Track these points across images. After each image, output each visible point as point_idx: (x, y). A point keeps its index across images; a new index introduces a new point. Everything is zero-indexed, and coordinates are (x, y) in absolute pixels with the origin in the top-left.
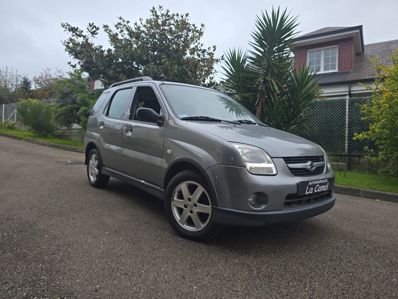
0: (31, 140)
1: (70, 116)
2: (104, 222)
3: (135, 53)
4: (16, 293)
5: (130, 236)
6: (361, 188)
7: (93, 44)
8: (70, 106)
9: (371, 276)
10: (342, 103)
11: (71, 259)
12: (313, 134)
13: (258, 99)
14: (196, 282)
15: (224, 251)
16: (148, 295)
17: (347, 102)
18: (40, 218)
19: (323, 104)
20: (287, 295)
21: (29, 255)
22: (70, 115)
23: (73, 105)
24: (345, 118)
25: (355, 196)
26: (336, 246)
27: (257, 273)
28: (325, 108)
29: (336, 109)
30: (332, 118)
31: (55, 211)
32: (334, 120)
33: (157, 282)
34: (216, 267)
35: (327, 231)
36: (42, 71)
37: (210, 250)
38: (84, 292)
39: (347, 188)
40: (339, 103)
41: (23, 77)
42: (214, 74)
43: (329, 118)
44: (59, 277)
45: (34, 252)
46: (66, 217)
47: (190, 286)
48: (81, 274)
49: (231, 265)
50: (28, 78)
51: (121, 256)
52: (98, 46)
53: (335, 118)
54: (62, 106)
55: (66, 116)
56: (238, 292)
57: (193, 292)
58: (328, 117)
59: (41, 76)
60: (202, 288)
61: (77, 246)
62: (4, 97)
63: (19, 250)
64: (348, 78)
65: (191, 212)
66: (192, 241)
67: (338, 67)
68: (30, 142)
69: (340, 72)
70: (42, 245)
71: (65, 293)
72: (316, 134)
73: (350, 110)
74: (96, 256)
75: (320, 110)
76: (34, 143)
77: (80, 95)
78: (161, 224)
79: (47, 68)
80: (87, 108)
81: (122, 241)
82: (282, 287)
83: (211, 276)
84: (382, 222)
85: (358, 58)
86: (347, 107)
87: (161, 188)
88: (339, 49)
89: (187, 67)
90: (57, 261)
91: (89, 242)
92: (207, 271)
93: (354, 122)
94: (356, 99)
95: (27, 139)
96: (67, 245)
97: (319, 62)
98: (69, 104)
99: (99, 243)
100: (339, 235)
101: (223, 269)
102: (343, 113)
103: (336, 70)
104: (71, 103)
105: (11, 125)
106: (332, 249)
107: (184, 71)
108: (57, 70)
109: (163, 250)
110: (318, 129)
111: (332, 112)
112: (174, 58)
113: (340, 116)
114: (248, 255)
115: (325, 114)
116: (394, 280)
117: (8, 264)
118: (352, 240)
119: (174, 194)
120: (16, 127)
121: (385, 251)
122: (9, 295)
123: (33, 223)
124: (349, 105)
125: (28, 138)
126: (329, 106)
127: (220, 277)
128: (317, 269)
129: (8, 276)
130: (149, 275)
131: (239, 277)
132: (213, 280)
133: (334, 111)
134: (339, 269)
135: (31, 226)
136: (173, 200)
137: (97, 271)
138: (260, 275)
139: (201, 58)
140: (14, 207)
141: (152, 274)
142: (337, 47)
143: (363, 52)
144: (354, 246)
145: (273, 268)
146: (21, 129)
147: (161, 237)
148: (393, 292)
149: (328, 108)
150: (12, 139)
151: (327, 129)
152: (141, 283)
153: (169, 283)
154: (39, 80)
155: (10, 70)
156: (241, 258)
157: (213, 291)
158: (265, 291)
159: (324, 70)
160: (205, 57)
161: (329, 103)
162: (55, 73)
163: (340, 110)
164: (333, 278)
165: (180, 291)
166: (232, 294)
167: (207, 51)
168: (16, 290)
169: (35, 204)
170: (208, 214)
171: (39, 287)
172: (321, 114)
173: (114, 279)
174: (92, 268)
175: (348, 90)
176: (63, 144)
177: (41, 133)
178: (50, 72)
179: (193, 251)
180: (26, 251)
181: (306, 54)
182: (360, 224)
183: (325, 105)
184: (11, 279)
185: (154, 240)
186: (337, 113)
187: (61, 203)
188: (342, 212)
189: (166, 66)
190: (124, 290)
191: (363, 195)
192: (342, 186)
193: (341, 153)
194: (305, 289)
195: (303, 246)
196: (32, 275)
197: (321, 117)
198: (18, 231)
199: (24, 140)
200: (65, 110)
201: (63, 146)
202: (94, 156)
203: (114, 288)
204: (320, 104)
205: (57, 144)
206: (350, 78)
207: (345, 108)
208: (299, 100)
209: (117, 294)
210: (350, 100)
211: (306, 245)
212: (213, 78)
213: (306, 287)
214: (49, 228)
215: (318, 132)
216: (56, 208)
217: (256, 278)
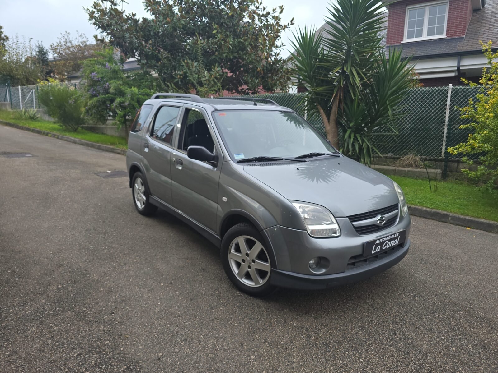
0: (59, 136)
1: (103, 109)
2: (158, 269)
3: (177, 23)
4: (85, 361)
5: (186, 290)
6: (451, 212)
7: (124, 11)
8: (102, 96)
9: (431, 344)
10: (443, 93)
11: (130, 320)
12: (403, 132)
13: (334, 95)
14: (254, 351)
15: (283, 310)
16: (208, 365)
17: (450, 92)
18: (91, 263)
19: (419, 94)
20: (341, 367)
21: (88, 314)
22: (103, 107)
23: (105, 95)
24: (445, 113)
25: (442, 222)
26: (403, 302)
27: (314, 339)
28: (420, 100)
29: (434, 101)
30: (429, 113)
31: (105, 254)
32: (430, 115)
33: (216, 350)
34: (274, 332)
35: (397, 280)
36: (60, 36)
37: (268, 309)
38: (147, 360)
39: (434, 212)
40: (439, 93)
41: (38, 45)
42: (280, 49)
43: (424, 113)
44: (122, 342)
45: (93, 310)
46: (117, 262)
47: (248, 356)
48: (142, 339)
49: (290, 329)
50: (44, 46)
51: (179, 316)
52: (130, 14)
53: (433, 113)
54: (93, 96)
55: (98, 110)
56: (294, 363)
57: (250, 362)
58: (423, 111)
59: (59, 42)
60: (260, 358)
61: (134, 303)
62: (19, 77)
63: (78, 307)
64: (458, 48)
65: (250, 267)
66: (251, 296)
67: (447, 31)
68: (58, 138)
69: (449, 38)
70: (98, 301)
71: (130, 362)
72: (407, 133)
73: (453, 103)
74: (155, 317)
75: (414, 102)
76: (63, 140)
77: (113, 83)
78: (218, 271)
79: (66, 32)
80: (123, 100)
81: (179, 296)
82: (338, 358)
83: (268, 343)
84: (463, 266)
85: (476, 16)
86: (449, 99)
87: (217, 235)
88: (449, 5)
89: (245, 40)
90: (117, 322)
91: (145, 298)
92: (265, 337)
93: (455, 119)
94: (461, 88)
95: (55, 135)
96: (123, 301)
97: (421, 24)
98: (100, 94)
99: (156, 298)
100: (410, 285)
101: (281, 334)
102: (443, 107)
103: (444, 36)
104: (103, 92)
105: (32, 114)
106: (398, 306)
107: (241, 45)
108: (78, 33)
109: (221, 308)
110: (409, 127)
111: (429, 105)
112: (228, 28)
113: (439, 111)
114: (308, 316)
115: (419, 108)
116: (454, 349)
117: (70, 325)
118: (422, 294)
119: (231, 247)
120: (38, 118)
121: (455, 308)
122: (79, 363)
123: (86, 270)
124: (451, 96)
125: (55, 132)
126: (426, 97)
127: (277, 345)
128: (376, 334)
129: (74, 340)
130: (208, 341)
131: (296, 345)
132: (271, 348)
133: (432, 103)
134: (400, 334)
135: (83, 275)
136: (230, 252)
137: (158, 335)
138: (317, 343)
139: (264, 24)
140: (61, 249)
141: (211, 339)
142: (447, 2)
143: (483, 6)
144: (422, 301)
145: (332, 333)
146: (45, 119)
147: (219, 291)
148: (448, 364)
149: (424, 100)
150: (37, 134)
151: (421, 127)
152: (201, 351)
153: (227, 352)
154: (57, 49)
155: (21, 40)
156: (300, 319)
157: (270, 361)
158: (320, 362)
159: (428, 35)
160: (269, 23)
161: (427, 94)
162: (76, 38)
163: (440, 103)
164: (391, 346)
165: (238, 361)
166: (288, 365)
167: (271, 14)
168: (85, 358)
169: (83, 243)
170: (267, 272)
171: (105, 354)
172: (415, 108)
173: (175, 346)
174: (152, 332)
175: (456, 64)
176: (98, 142)
177: (69, 125)
178: (70, 36)
179: (251, 311)
180: (85, 309)
181: (404, 13)
182: (437, 269)
183: (421, 96)
184: (77, 344)
185: (211, 295)
186: (436, 107)
187: (109, 241)
188: (421, 250)
189: (218, 41)
190: (185, 359)
191: (452, 221)
192: (428, 209)
193: (436, 157)
194: (360, 360)
195: (368, 303)
196: (96, 339)
197: (415, 111)
198: (72, 281)
199: (50, 136)
200: (97, 102)
201: (98, 144)
202: (139, 180)
203: (175, 357)
204: (415, 94)
205: (90, 143)
206: (461, 47)
207: (446, 101)
208: (387, 94)
209: (178, 363)
210: (453, 90)
211: (370, 301)
212: (279, 54)
213: (361, 358)
214: (103, 279)
215: (409, 131)
216: (105, 248)
217: (313, 346)
